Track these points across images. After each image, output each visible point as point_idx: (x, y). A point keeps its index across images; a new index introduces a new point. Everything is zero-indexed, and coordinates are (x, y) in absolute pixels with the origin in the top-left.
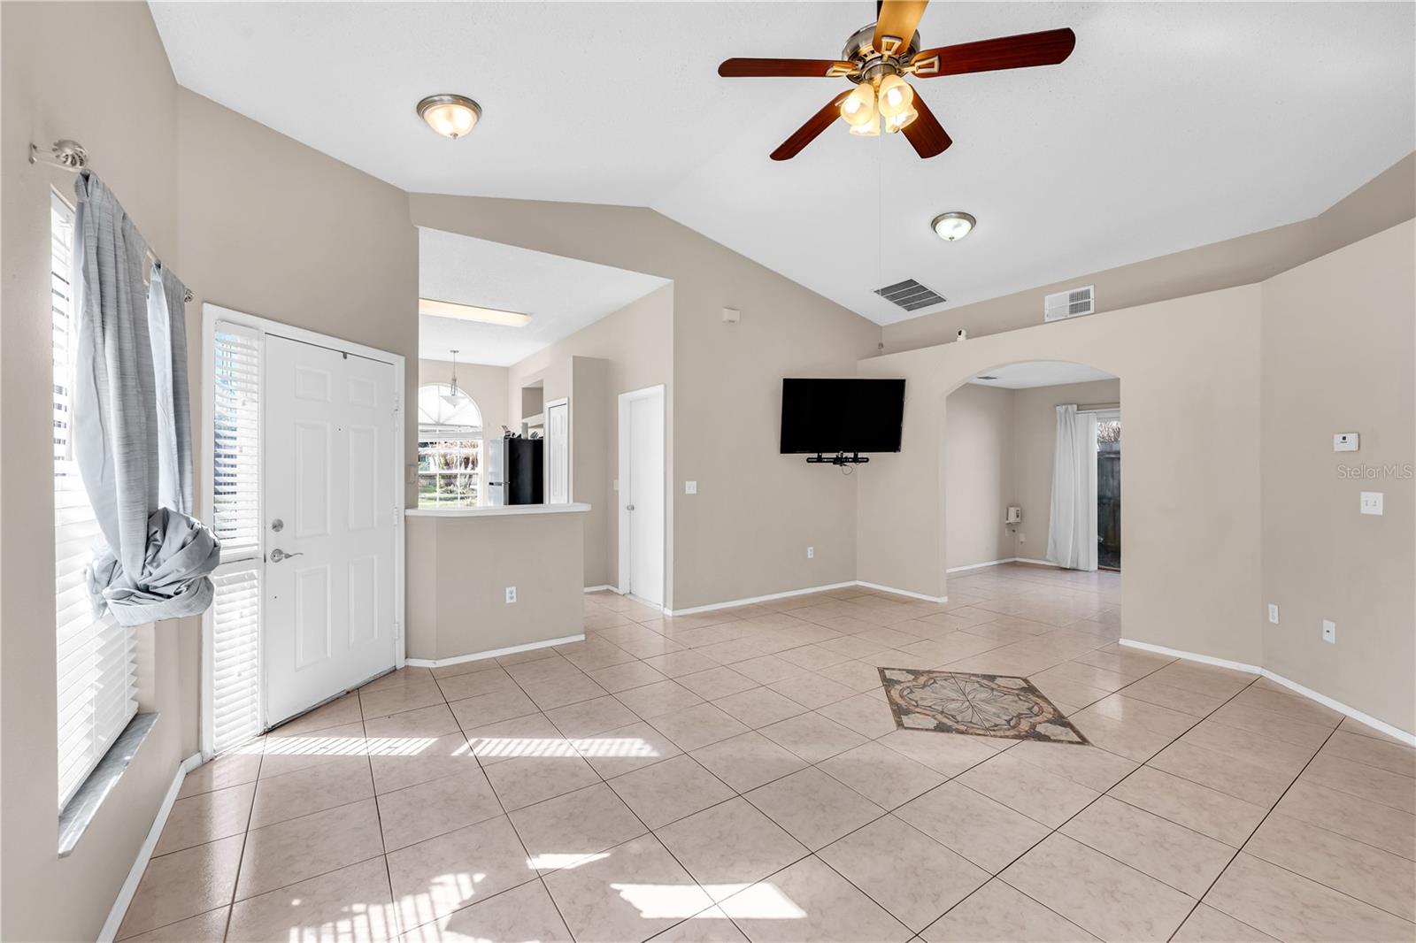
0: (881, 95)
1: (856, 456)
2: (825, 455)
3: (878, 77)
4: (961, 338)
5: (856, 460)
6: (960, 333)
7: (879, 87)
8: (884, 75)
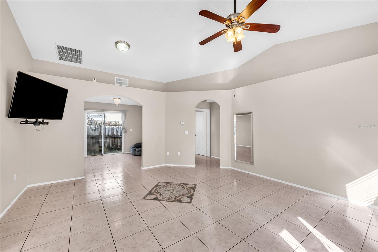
0: (235, 32)
1: (43, 121)
2: (30, 120)
3: (234, 27)
4: (95, 81)
5: (43, 123)
6: (94, 79)
7: (235, 30)
8: (236, 27)
